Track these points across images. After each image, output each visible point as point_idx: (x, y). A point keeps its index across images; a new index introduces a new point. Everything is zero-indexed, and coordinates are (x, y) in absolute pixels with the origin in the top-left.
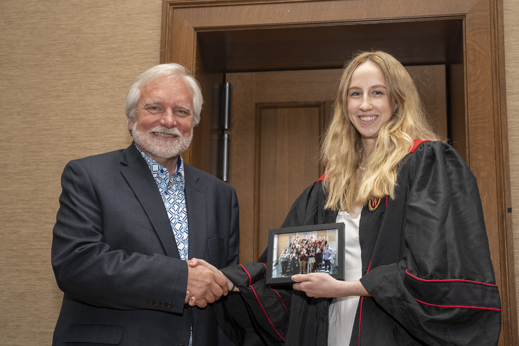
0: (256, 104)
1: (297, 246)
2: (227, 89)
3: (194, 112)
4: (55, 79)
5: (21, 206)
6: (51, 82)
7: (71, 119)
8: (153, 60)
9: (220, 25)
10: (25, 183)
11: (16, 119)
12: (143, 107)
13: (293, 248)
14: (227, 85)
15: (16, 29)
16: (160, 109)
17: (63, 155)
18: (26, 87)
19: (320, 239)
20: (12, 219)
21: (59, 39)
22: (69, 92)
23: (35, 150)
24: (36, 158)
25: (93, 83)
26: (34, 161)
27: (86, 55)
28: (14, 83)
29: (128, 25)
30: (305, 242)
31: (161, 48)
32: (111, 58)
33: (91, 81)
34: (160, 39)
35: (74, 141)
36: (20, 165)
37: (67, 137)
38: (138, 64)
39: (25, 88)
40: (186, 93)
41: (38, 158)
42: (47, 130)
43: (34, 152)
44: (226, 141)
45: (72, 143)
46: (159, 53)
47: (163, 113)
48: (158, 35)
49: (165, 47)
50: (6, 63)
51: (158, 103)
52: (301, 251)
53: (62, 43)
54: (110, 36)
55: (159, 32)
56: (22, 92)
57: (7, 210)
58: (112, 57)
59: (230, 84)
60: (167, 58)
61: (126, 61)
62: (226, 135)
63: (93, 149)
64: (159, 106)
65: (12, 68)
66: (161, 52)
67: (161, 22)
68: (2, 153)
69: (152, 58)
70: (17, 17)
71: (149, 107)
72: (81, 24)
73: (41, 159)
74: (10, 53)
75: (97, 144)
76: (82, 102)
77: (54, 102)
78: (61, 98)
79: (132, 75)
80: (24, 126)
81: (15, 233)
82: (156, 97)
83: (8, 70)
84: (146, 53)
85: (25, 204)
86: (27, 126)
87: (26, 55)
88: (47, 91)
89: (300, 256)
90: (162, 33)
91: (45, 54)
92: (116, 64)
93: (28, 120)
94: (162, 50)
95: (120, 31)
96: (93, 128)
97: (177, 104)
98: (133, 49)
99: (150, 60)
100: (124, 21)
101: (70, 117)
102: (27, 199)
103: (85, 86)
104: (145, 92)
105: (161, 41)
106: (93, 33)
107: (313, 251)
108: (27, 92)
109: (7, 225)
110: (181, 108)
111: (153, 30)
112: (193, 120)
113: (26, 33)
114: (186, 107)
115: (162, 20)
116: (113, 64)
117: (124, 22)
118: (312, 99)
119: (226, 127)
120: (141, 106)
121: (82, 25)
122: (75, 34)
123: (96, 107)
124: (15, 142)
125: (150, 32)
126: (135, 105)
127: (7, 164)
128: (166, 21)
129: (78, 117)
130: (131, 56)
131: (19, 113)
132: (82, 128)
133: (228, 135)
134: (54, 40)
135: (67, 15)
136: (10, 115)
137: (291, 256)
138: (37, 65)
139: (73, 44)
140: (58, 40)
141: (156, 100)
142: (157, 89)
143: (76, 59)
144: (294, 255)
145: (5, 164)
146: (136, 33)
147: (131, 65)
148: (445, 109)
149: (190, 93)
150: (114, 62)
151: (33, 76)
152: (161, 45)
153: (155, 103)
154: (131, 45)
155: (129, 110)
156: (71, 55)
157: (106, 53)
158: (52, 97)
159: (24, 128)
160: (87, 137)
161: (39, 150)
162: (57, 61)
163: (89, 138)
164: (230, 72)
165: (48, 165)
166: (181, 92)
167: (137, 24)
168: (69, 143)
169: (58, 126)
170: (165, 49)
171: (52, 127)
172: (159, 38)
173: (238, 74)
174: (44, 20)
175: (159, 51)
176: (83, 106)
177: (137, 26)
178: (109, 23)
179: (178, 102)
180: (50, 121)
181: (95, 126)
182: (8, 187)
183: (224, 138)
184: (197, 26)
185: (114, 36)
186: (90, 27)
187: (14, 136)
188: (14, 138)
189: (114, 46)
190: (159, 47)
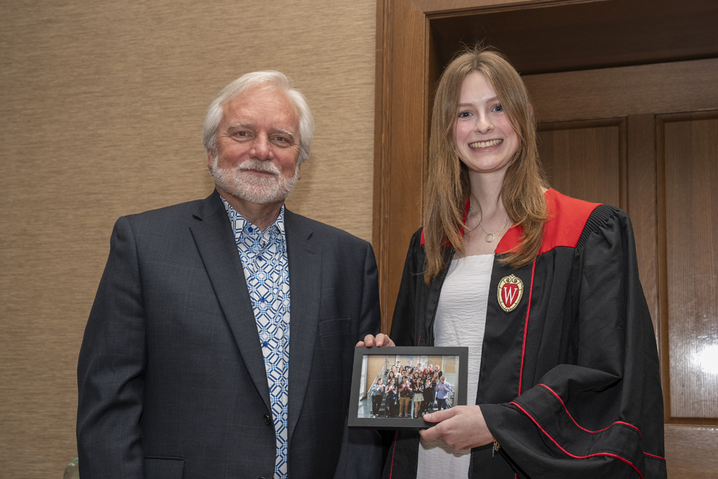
3: (300, 141)
8: (365, 65)
9: (465, 7)
11: (172, 160)
12: (226, 132)
15: (169, 29)
16: (249, 136)
18: (184, 114)
21: (229, 40)
28: (168, 108)
29: (328, 15)
31: (377, 47)
32: (304, 66)
34: (375, 34)
38: (345, 72)
40: (288, 112)
46: (374, 54)
47: (254, 139)
48: (372, 28)
49: (383, 45)
50: (156, 80)
51: (248, 126)
53: (234, 46)
54: (302, 33)
55: (373, 22)
56: (180, 121)
58: (305, 64)
60: (387, 61)
61: (327, 68)
64: (248, 130)
65: (165, 86)
66: (377, 52)
67: (375, 6)
69: (363, 62)
70: (168, 11)
71: (235, 131)
72: (260, 16)
74: (161, 64)
79: (336, 90)
82: (244, 117)
83: (159, 89)
84: (355, 55)
86: (189, 170)
87: (183, 67)
90: (378, 24)
91: (210, 63)
92: (312, 74)
93: (190, 161)
94: (378, 50)
95: (315, 25)
97: (274, 126)
98: (335, 50)
99: (361, 65)
100: (322, 8)
104: (229, 111)
105: (377, 36)
106: (277, 30)
108: (186, 121)
110: (280, 132)
111: (364, 19)
112: (299, 153)
113: (183, 34)
114: (289, 131)
115: (377, 4)
117: (321, 10)
118: (607, 114)
120: (224, 131)
121: (261, 18)
122: (251, 32)
125: (360, 23)
126: (216, 130)
128: (384, 5)
130: (334, 60)
131: (177, 152)
134: (221, 43)
135: (240, 5)
136: (165, 154)
138: (199, 80)
140: (227, 42)
141: (244, 122)
142: (246, 105)
146: (340, 26)
149: (294, 113)
150: (308, 72)
151: (194, 97)
152: (377, 42)
153: (242, 126)
154: (333, 45)
155: (207, 138)
156: (247, 63)
159: (185, 173)
162: (228, 73)
166: (281, 110)
167: (341, 13)
170: (383, 48)
172: (373, 32)
174: (207, 14)
175: (374, 51)
177: (341, 15)
178: (300, 13)
179: (275, 123)
184: (430, 10)
185: (308, 32)
186: (272, 20)
187: (171, 186)
188: (170, 188)
189: (308, 46)
190: (374, 45)
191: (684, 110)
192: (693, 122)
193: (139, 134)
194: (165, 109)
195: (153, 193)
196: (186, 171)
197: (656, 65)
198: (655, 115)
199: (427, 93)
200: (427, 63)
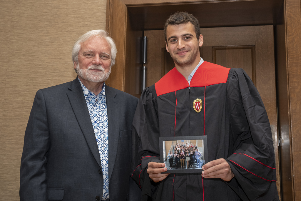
0: (162, 49)
1: (178, 149)
2: (145, 40)
3: (111, 57)
4: (45, 35)
5: (25, 110)
6: (43, 37)
7: (54, 59)
8: (102, 24)
9: (141, 3)
10: (27, 96)
11: (22, 58)
12: (82, 54)
13: (175, 150)
14: (145, 37)
15: (22, 6)
16: (92, 55)
17: (49, 80)
19: (192, 145)
20: (20, 117)
22: (53, 43)
23: (33, 77)
24: (34, 81)
25: (67, 37)
26: (32, 83)
27: (63, 21)
28: (21, 38)
29: (87, 4)
30: (183, 146)
31: (107, 17)
32: (77, 23)
33: (66, 36)
35: (56, 72)
36: (25, 85)
37: (52, 69)
39: (27, 41)
40: (107, 46)
41: (35, 81)
42: (40, 65)
43: (33, 78)
44: (144, 70)
45: (55, 72)
47: (94, 57)
48: (105, 9)
49: (109, 16)
50: (16, 26)
52: (181, 152)
53: (49, 14)
54: (77, 10)
55: (105, 7)
56: (26, 43)
57: (17, 112)
58: (78, 22)
59: (146, 37)
60: (110, 23)
61: (86, 24)
62: (144, 67)
63: (67, 76)
64: (91, 53)
65: (20, 29)
66: (106, 19)
67: (106, 1)
68: (14, 79)
69: (101, 22)
71: (86, 54)
72: (60, 3)
73: (37, 82)
74: (19, 20)
75: (69, 73)
76: (60, 49)
77: (44, 49)
78: (48, 46)
80: (26, 63)
81: (22, 126)
82: (90, 48)
83: (18, 30)
84: (98, 20)
85: (27, 108)
86: (29, 63)
87: (28, 22)
88: (40, 42)
89: (180, 156)
90: (107, 8)
91: (39, 20)
92: (81, 26)
93: (29, 59)
94: (107, 18)
95: (82, 7)
96: (67, 64)
97: (102, 51)
98: (90, 17)
99: (100, 24)
101: (54, 57)
102: (28, 105)
103: (62, 39)
104: (83, 46)
105: (107, 13)
106: (67, 8)
107: (188, 152)
108: (28, 43)
109: (17, 121)
110: (104, 54)
111: (102, 6)
112: (111, 62)
113: (28, 8)
114: (108, 53)
116: (78, 26)
117: (85, 2)
119: (145, 63)
121: (60, 4)
122: (56, 9)
123: (69, 51)
124: (21, 72)
125: (100, 7)
126: (78, 54)
127: (17, 85)
128: (110, 1)
129: (58, 57)
130: (89, 21)
131: (24, 55)
132: (61, 64)
133: (146, 67)
134: (44, 13)
136: (19, 56)
137: (174, 155)
138: (34, 27)
139: (56, 15)
140: (46, 12)
141: (90, 50)
142: (90, 43)
143: (57, 24)
144: (176, 155)
145: (15, 85)
146: (92, 8)
147: (89, 27)
148: (274, 51)
149: (109, 46)
151: (32, 34)
152: (106, 15)
153: (89, 52)
154: (89, 15)
155: (74, 57)
156: (54, 21)
157: (74, 20)
158: (43, 46)
159: (27, 64)
160: (64, 69)
161: (35, 77)
162: (46, 25)
163: (64, 70)
164: (146, 30)
165: (41, 85)
166: (104, 45)
167: (92, 3)
168: (53, 73)
169: (47, 63)
170: (109, 18)
171: (43, 63)
172: (105, 11)
173: (151, 31)
175: (105, 18)
176: (61, 51)
177: (92, 4)
178: (76, 2)
180: (42, 60)
181: (68, 63)
182: (17, 99)
183: (143, 69)
184: (127, 4)
185: (79, 10)
186: (65, 5)
187: (21, 69)
188: (21, 70)
189: (79, 15)
190: (106, 16)
191: (223, 45)
192: (226, 50)
193: (9, 47)
194: (20, 38)
195: (13, 71)
196: (28, 63)
197: (213, 28)
198: (213, 47)
199: (126, 35)
200: (126, 24)
